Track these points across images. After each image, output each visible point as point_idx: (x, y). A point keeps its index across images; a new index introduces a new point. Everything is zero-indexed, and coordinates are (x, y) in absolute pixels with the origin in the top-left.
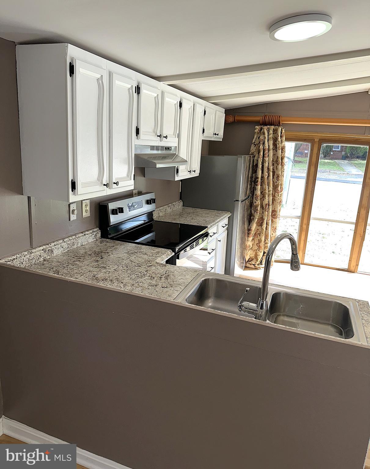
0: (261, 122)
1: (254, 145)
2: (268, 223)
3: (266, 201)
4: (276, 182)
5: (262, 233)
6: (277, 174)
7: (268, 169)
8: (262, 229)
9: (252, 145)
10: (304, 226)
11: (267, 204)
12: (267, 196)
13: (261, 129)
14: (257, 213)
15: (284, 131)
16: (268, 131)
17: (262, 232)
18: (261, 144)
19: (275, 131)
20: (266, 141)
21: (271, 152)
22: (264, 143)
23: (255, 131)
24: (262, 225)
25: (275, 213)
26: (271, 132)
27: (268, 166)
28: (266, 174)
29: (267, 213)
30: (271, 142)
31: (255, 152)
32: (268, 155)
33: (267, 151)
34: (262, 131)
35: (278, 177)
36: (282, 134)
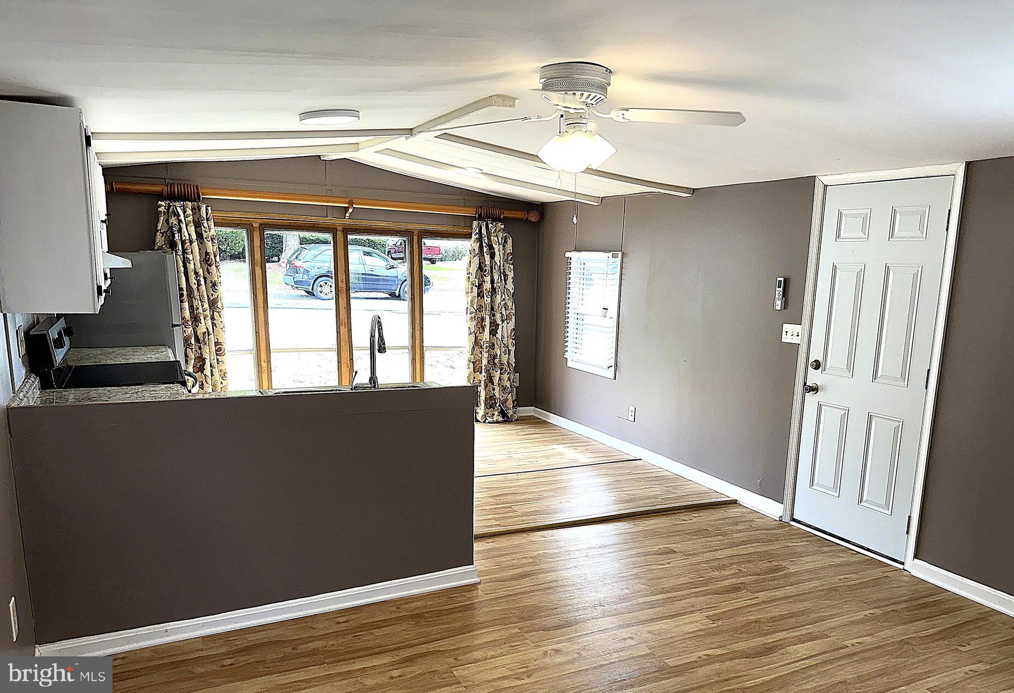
0: (165, 194)
1: (161, 233)
2: (212, 364)
3: (202, 329)
4: (212, 295)
5: (207, 383)
6: (212, 282)
7: (196, 273)
8: (205, 375)
9: (158, 234)
10: (264, 365)
11: (205, 332)
12: (202, 318)
13: (169, 206)
14: (192, 349)
15: (210, 211)
16: (184, 211)
17: (206, 381)
18: (176, 232)
19: (196, 210)
20: (183, 226)
21: (195, 244)
22: (180, 231)
23: (160, 209)
24: (205, 369)
25: (220, 346)
26: (189, 212)
27: (195, 268)
28: (193, 280)
29: (208, 347)
30: (192, 229)
31: (164, 246)
32: (192, 250)
33: (189, 243)
34: (171, 210)
35: (214, 285)
36: (209, 215)
